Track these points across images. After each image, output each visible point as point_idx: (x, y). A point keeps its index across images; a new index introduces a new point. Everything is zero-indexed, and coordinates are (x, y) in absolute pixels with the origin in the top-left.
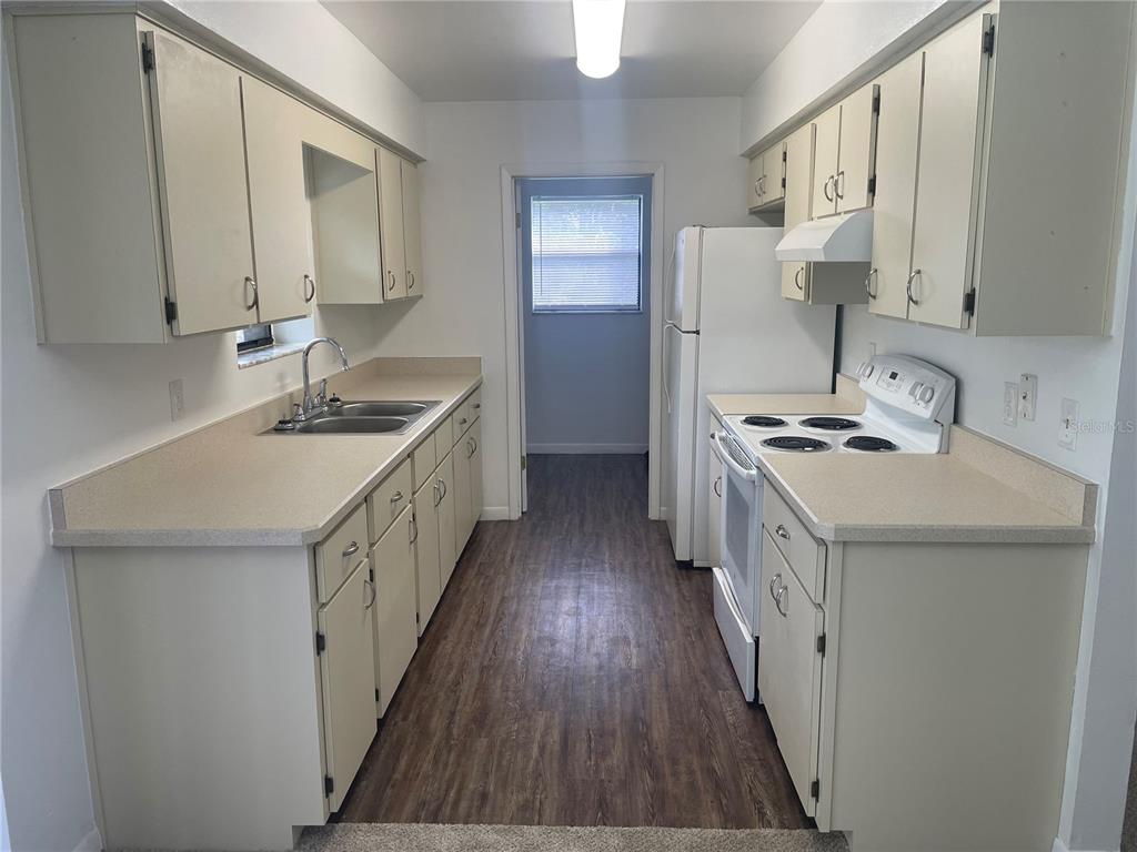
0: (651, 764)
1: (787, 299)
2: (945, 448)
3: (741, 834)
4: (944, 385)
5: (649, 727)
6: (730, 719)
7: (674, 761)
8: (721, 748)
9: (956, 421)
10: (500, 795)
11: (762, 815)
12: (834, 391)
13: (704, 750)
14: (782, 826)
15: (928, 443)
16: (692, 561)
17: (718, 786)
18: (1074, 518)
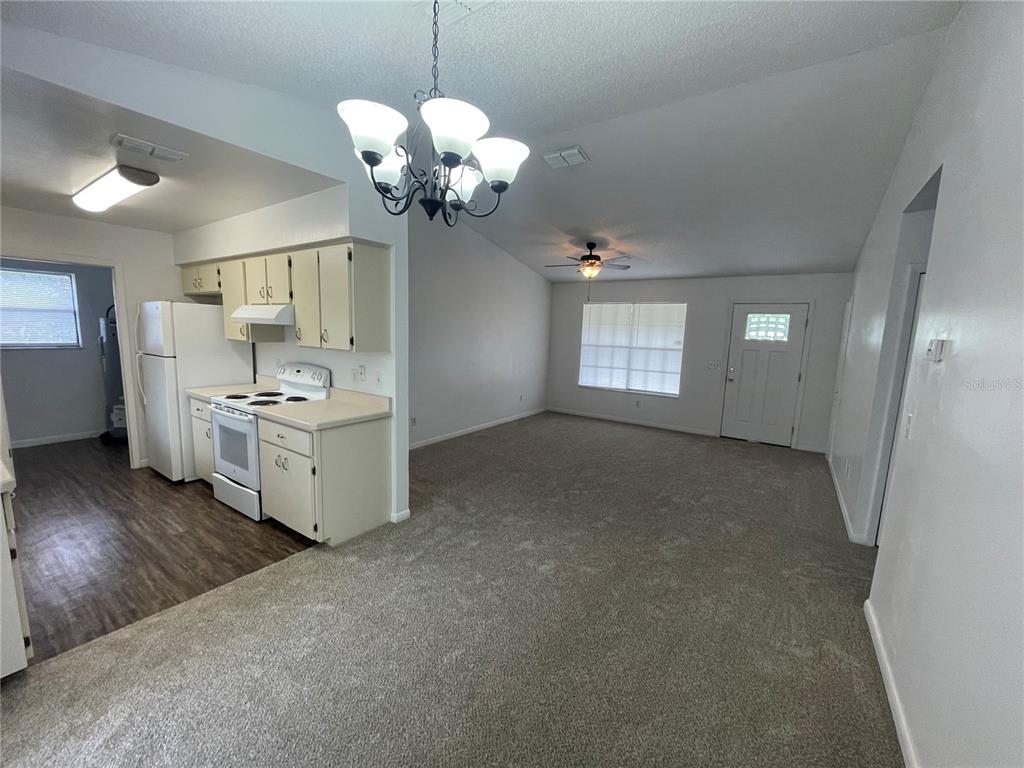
0: (223, 559)
1: (230, 340)
2: (329, 396)
3: (286, 560)
4: (325, 373)
5: (212, 548)
6: (252, 530)
7: (236, 554)
8: (255, 540)
9: (331, 386)
10: (143, 606)
11: (288, 551)
12: (255, 382)
13: (248, 545)
14: (299, 551)
15: (322, 395)
16: (183, 480)
17: (262, 552)
18: (386, 409)
